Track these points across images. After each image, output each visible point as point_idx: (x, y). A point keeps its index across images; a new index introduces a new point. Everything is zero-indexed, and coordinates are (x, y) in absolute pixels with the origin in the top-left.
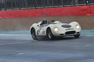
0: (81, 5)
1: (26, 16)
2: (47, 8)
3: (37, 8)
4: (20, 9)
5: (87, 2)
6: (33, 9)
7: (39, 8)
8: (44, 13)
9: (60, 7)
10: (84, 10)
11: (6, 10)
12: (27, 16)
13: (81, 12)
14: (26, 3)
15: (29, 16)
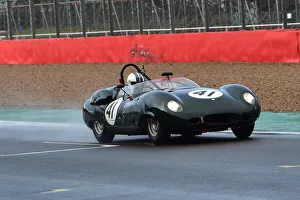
0: (268, 28)
1: (78, 59)
2: (152, 33)
3: (118, 34)
4: (58, 36)
5: (289, 16)
6: (104, 35)
7: (124, 34)
8: (141, 49)
9: (196, 31)
10: (277, 44)
11: (12, 38)
12: (82, 61)
13: (265, 51)
14: (79, 15)
15: (88, 61)
